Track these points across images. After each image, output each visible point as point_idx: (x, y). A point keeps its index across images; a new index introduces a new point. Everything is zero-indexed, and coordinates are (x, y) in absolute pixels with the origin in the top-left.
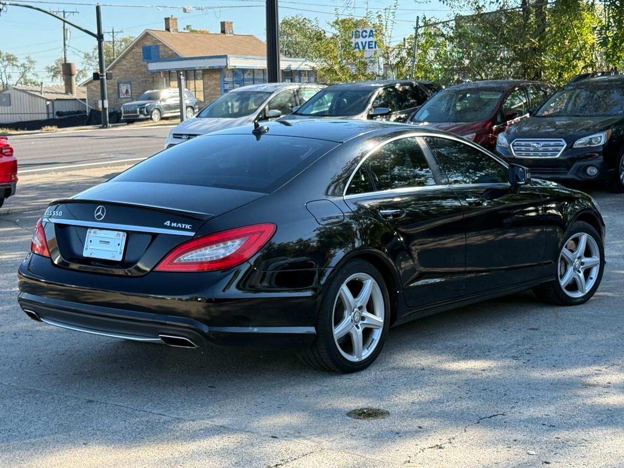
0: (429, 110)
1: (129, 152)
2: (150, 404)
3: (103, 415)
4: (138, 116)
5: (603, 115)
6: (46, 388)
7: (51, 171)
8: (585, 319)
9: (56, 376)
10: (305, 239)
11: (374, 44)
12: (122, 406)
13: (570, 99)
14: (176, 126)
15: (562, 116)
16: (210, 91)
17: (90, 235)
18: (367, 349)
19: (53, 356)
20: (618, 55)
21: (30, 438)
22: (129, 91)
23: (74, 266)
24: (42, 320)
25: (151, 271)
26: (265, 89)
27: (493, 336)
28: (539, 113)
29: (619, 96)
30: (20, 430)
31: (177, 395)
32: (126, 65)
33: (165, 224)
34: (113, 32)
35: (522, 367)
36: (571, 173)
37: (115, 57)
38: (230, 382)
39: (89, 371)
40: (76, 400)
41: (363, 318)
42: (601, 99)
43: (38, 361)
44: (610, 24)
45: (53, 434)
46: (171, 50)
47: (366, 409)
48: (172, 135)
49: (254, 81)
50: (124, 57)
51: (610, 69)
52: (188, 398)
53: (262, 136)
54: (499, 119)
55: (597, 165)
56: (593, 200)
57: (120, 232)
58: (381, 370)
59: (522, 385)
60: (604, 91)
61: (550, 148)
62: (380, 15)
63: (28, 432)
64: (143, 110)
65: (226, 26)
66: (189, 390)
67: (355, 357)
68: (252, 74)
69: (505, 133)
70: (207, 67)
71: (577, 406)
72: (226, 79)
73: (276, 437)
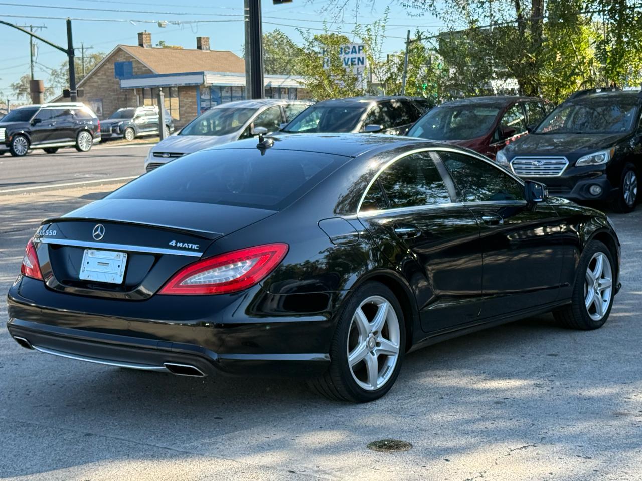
0: (423, 127)
1: (103, 172)
2: (153, 437)
3: (103, 449)
4: (111, 135)
5: (604, 133)
6: (38, 421)
7: (22, 192)
8: (604, 344)
9: (48, 408)
10: (312, 260)
11: (356, 60)
12: (124, 440)
13: (569, 116)
14: (155, 145)
15: (562, 133)
16: (186, 109)
17: (87, 256)
18: (383, 377)
19: (44, 386)
20: (618, 70)
21: (26, 474)
22: (101, 109)
23: (71, 289)
24: (34, 347)
25: (155, 294)
26: (249, 106)
27: (511, 363)
28: (539, 130)
29: (619, 113)
30: (15, 466)
31: (181, 427)
32: (97, 82)
33: (170, 243)
34: (83, 48)
35: (546, 394)
36: (573, 193)
37: (85, 74)
38: (237, 413)
39: (84, 402)
40: (73, 434)
41: (378, 344)
42: (601, 116)
43: (27, 392)
44: (609, 38)
45: (51, 470)
46: (145, 66)
47: (387, 441)
48: (152, 154)
49: (232, 98)
50: (95, 73)
51: (609, 84)
52: (194, 430)
53: (268, 151)
54: (496, 137)
55: (601, 185)
56: (608, 219)
57: (120, 253)
58: (397, 399)
59: (549, 414)
60: (605, 107)
61: (552, 167)
62: (369, 29)
63: (24, 468)
64: (116, 128)
65: (202, 42)
66: (194, 422)
67: (370, 386)
68: (229, 91)
69: (504, 151)
70: (183, 84)
71: (611, 436)
72: (202, 97)
73: (293, 472)
